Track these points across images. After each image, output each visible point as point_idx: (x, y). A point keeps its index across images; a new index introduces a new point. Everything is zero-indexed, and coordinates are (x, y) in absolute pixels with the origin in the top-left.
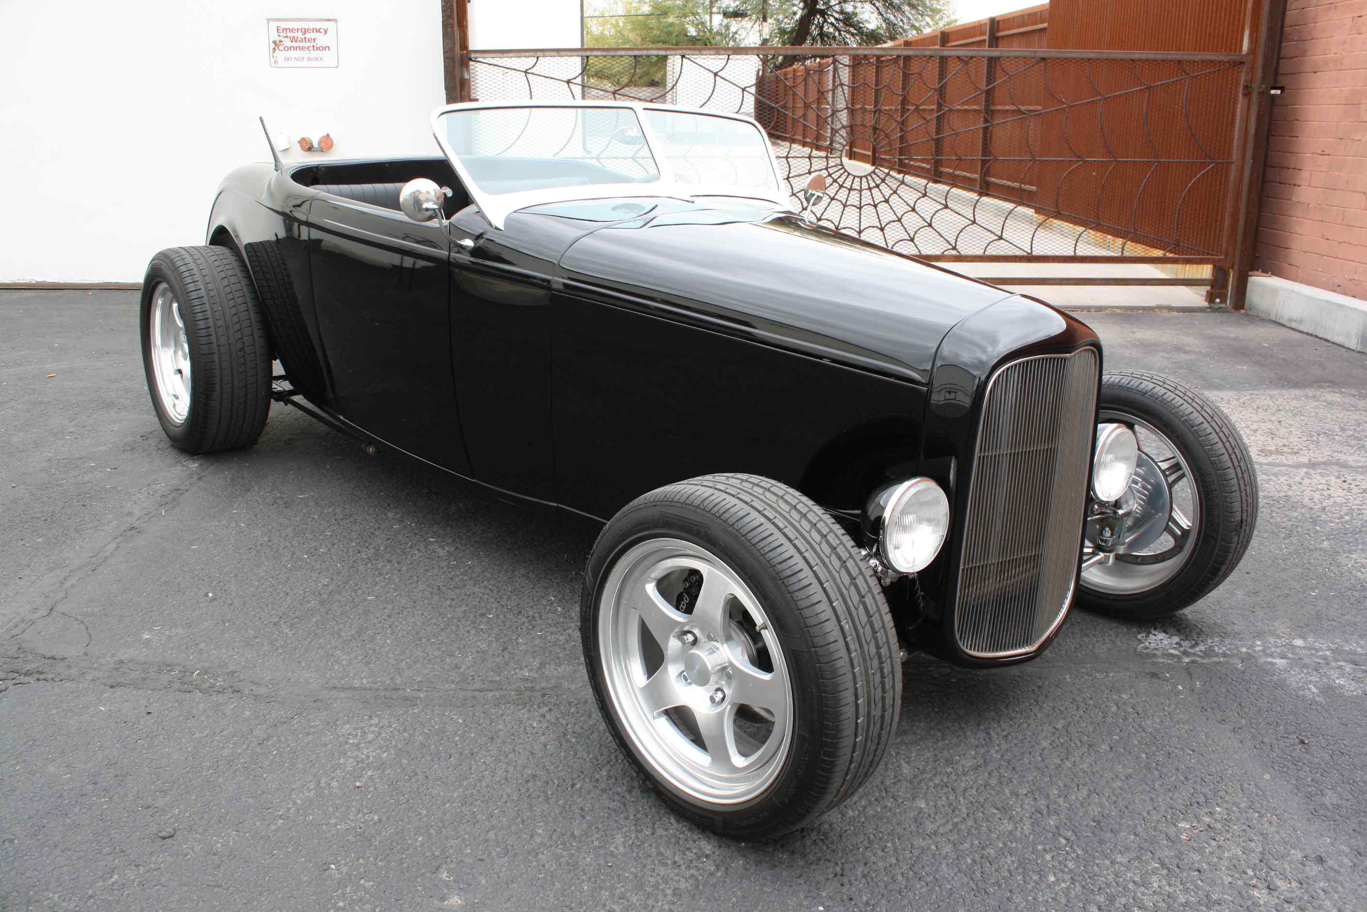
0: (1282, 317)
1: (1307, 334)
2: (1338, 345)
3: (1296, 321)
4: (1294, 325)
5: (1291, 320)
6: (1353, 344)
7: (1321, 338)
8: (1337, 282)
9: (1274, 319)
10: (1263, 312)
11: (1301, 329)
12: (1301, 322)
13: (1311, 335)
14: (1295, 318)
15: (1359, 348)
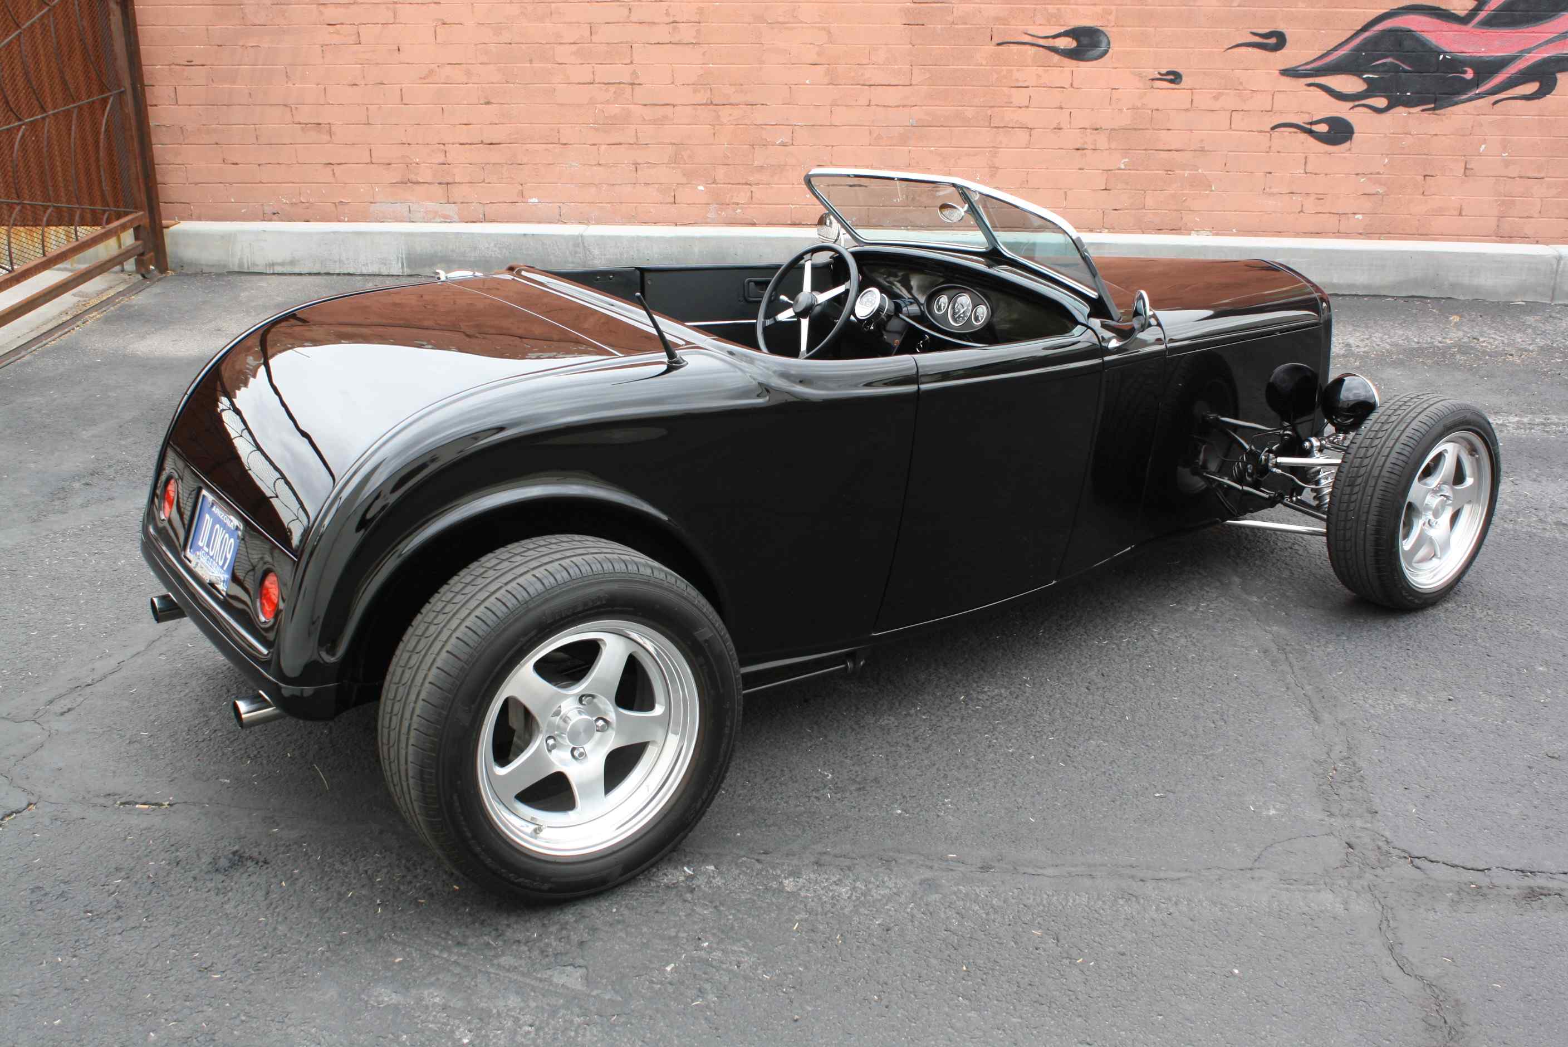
0: (254, 264)
1: (310, 274)
2: (369, 275)
3: (282, 264)
4: (278, 269)
5: (273, 264)
6: (396, 269)
7: (339, 274)
8: (268, 209)
9: (237, 269)
10: (213, 266)
11: (297, 270)
12: (292, 263)
13: (319, 274)
14: (279, 260)
15: (407, 271)
